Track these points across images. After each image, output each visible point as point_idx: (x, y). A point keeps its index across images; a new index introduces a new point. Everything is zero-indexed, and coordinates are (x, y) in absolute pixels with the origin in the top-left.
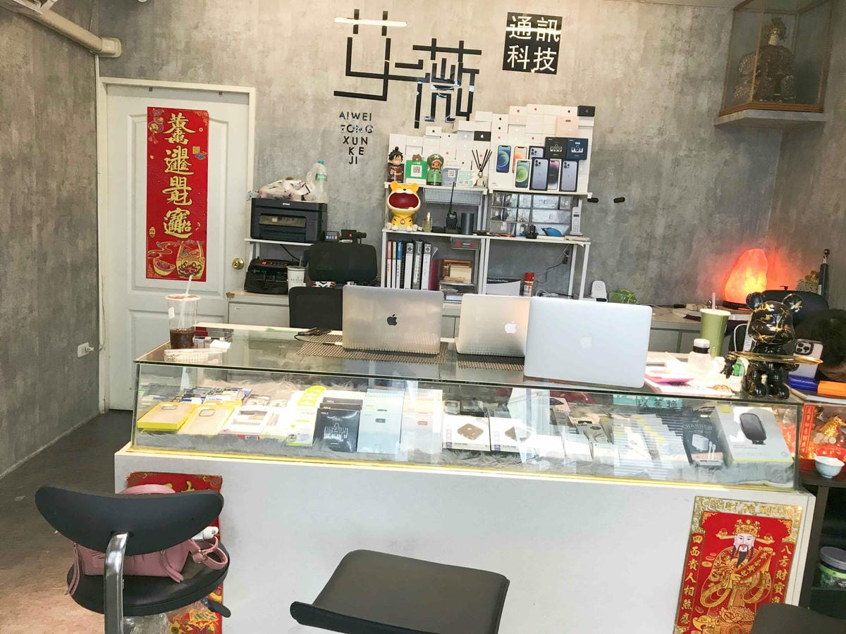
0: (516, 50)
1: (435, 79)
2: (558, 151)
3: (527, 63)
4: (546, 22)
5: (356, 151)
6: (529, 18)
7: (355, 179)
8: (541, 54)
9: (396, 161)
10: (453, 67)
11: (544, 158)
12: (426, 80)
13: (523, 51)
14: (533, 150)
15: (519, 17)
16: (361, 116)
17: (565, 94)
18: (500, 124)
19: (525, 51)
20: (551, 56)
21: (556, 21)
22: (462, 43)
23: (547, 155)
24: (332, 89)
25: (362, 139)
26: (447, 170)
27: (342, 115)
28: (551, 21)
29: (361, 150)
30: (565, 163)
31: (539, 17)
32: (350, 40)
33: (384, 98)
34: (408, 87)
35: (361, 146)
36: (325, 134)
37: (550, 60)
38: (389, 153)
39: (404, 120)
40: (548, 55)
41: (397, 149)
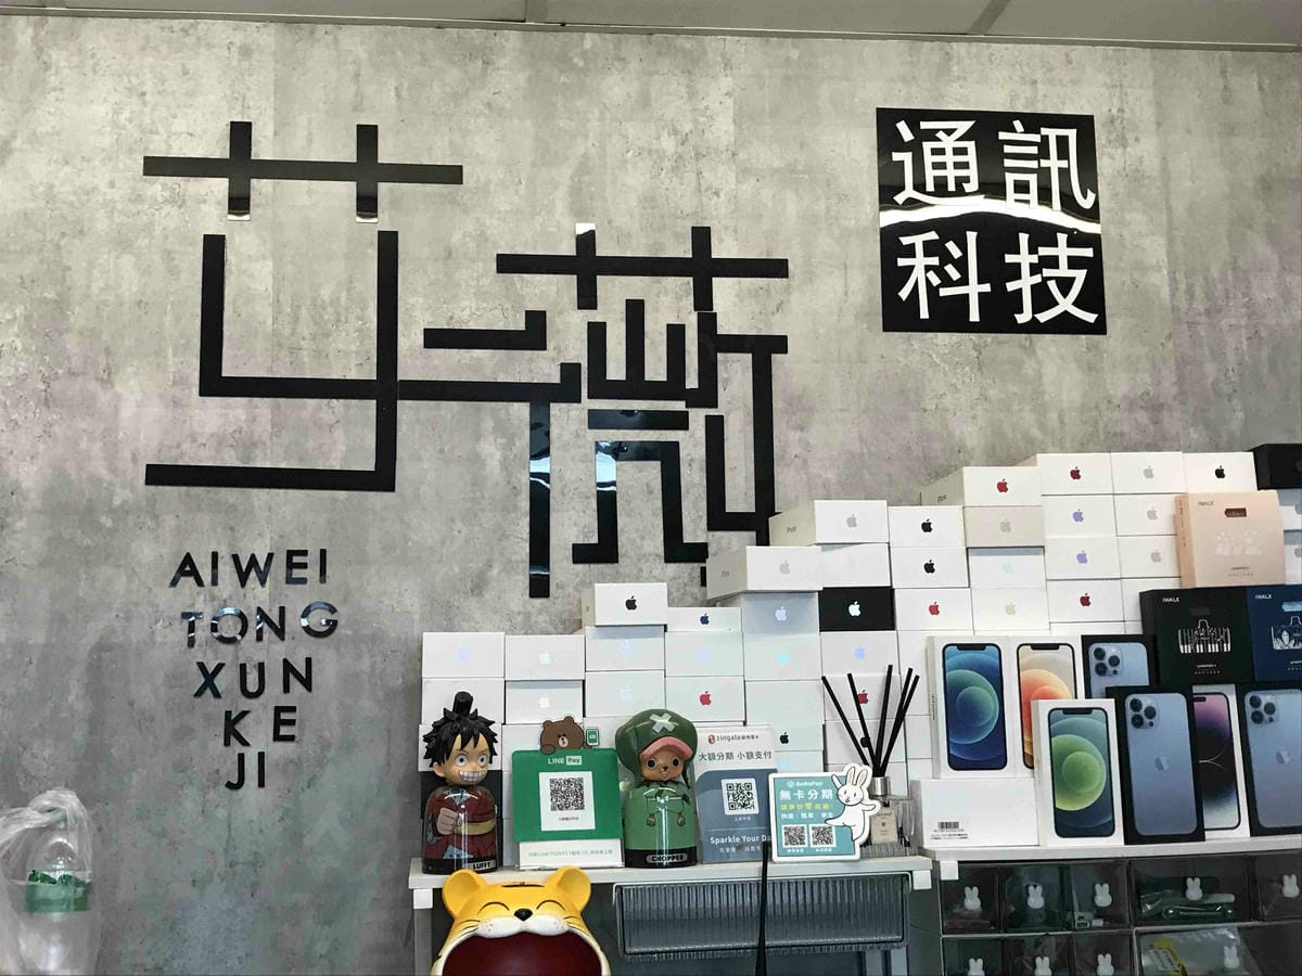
0: (930, 248)
1: (601, 388)
2: (1214, 648)
3: (981, 295)
4: (1036, 138)
5: (258, 730)
6: (963, 126)
7: (256, 862)
8: (1034, 259)
9: (464, 768)
10: (676, 333)
11: (1157, 685)
12: (566, 389)
13: (956, 253)
14: (1100, 654)
15: (924, 125)
16: (279, 568)
17: (1156, 408)
18: (927, 548)
19: (963, 247)
20: (1074, 263)
21: (1072, 134)
22: (701, 236)
23: (1169, 673)
24: (135, 459)
25: (288, 667)
26: (714, 779)
27: (187, 568)
28: (1052, 134)
29: (282, 718)
30: (1255, 702)
31: (1004, 120)
32: (214, 249)
33: (382, 477)
34: (489, 424)
35: (285, 701)
36: (104, 666)
37: (1072, 280)
38: (426, 728)
39: (475, 566)
40: (1063, 262)
41: (463, 702)
